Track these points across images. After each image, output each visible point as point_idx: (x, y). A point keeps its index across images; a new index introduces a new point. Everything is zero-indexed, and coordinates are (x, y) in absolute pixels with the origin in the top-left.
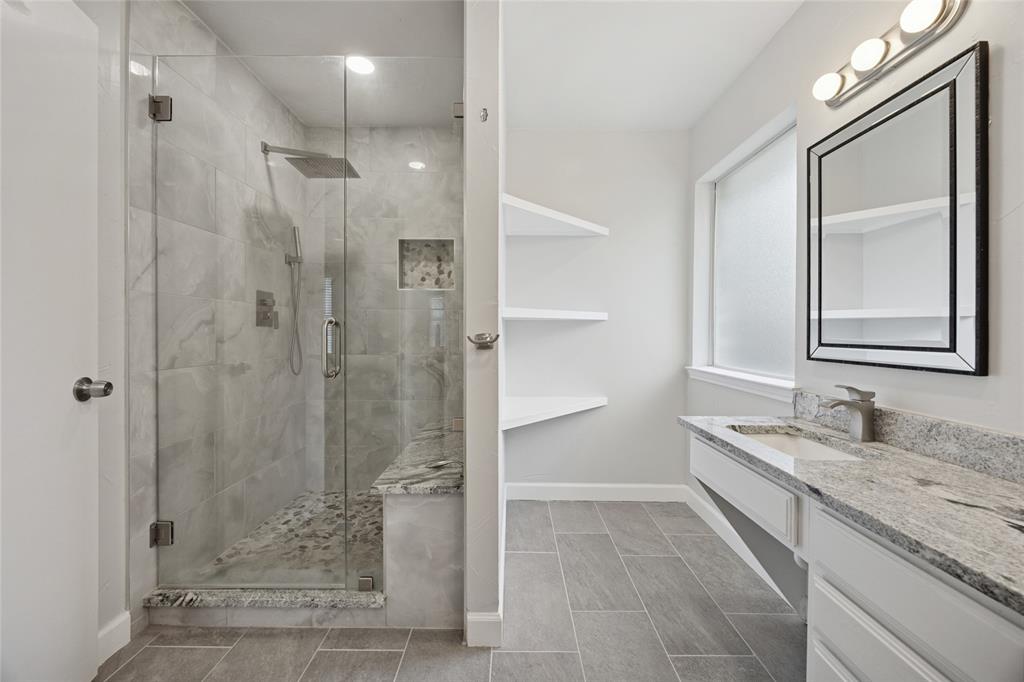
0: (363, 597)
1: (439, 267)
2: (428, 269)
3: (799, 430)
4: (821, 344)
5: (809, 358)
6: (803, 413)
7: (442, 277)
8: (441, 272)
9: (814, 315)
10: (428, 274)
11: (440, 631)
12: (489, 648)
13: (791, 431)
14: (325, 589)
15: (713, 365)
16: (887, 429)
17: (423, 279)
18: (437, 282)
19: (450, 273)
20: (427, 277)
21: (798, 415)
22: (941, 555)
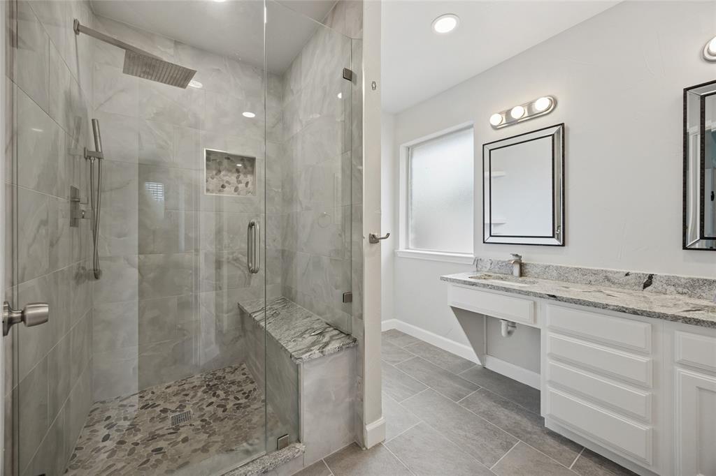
0: (286, 453)
1: (238, 177)
2: (226, 178)
3: (489, 276)
4: (491, 236)
5: (484, 242)
6: (482, 268)
7: (240, 186)
8: (239, 182)
9: (487, 221)
10: (228, 182)
11: (344, 449)
12: (380, 443)
13: (486, 277)
14: (248, 463)
15: (408, 249)
16: (527, 270)
17: (223, 186)
18: (236, 190)
19: (247, 183)
20: (226, 184)
21: (479, 269)
22: (617, 306)
